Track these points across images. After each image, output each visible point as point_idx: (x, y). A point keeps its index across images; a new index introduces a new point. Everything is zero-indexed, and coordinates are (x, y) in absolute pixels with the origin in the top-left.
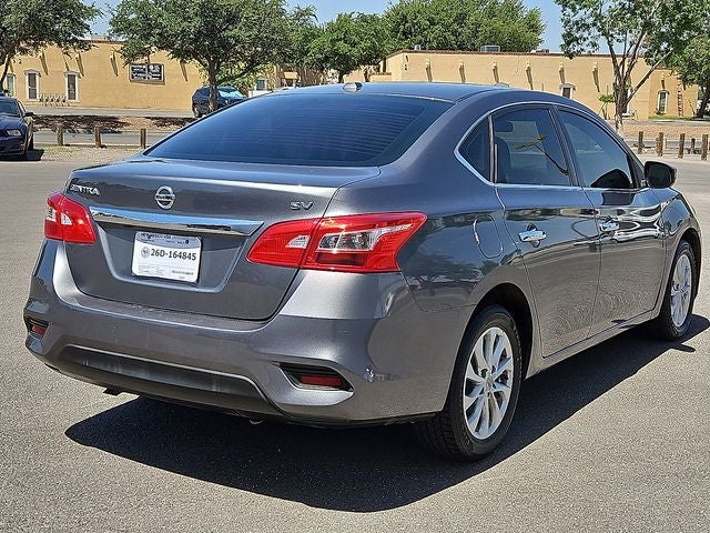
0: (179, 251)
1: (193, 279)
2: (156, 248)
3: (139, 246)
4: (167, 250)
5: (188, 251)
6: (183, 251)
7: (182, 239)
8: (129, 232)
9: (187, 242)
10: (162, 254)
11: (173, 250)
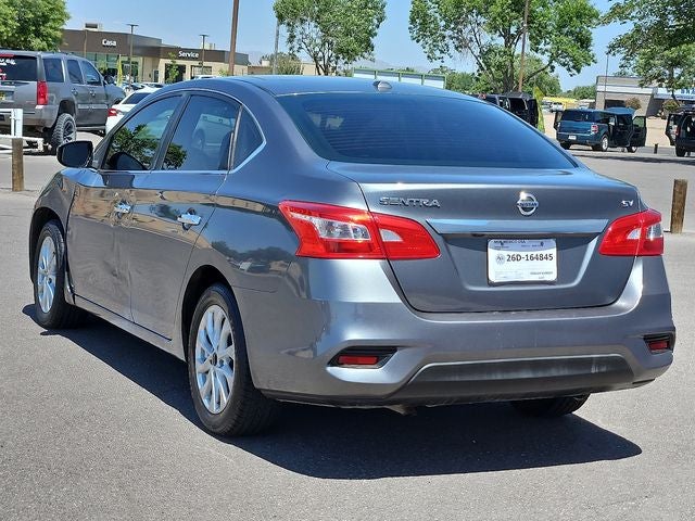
0: (535, 253)
1: (553, 277)
2: (511, 253)
3: (492, 253)
4: (523, 254)
5: (544, 253)
6: (539, 253)
7: (538, 242)
8: (479, 242)
9: (542, 244)
10: (518, 258)
11: (529, 254)
